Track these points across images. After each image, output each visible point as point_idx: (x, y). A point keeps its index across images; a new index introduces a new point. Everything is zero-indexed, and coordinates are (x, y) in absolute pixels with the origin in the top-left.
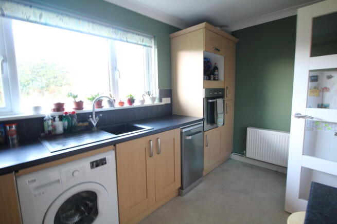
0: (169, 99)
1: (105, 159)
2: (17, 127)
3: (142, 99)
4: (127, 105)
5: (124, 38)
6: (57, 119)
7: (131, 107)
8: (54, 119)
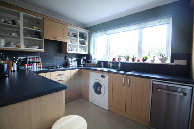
0: (186, 61)
1: (105, 76)
2: (104, 64)
3: (153, 59)
4: (141, 61)
5: (144, 26)
6: (111, 63)
7: (144, 63)
8: (110, 62)
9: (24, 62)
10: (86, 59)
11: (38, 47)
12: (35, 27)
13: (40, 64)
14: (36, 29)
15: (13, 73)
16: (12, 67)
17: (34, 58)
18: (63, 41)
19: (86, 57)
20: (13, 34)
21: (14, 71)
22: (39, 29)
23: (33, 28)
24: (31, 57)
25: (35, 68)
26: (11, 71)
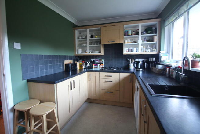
9: (93, 63)
10: (154, 61)
11: (98, 52)
12: (96, 36)
13: (102, 65)
14: (97, 37)
15: (84, 69)
16: (84, 66)
17: (99, 60)
18: (119, 43)
19: (154, 59)
20: (84, 45)
21: (85, 68)
22: (99, 37)
23: (95, 38)
24: (97, 59)
25: (99, 68)
26: (83, 69)
